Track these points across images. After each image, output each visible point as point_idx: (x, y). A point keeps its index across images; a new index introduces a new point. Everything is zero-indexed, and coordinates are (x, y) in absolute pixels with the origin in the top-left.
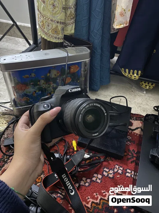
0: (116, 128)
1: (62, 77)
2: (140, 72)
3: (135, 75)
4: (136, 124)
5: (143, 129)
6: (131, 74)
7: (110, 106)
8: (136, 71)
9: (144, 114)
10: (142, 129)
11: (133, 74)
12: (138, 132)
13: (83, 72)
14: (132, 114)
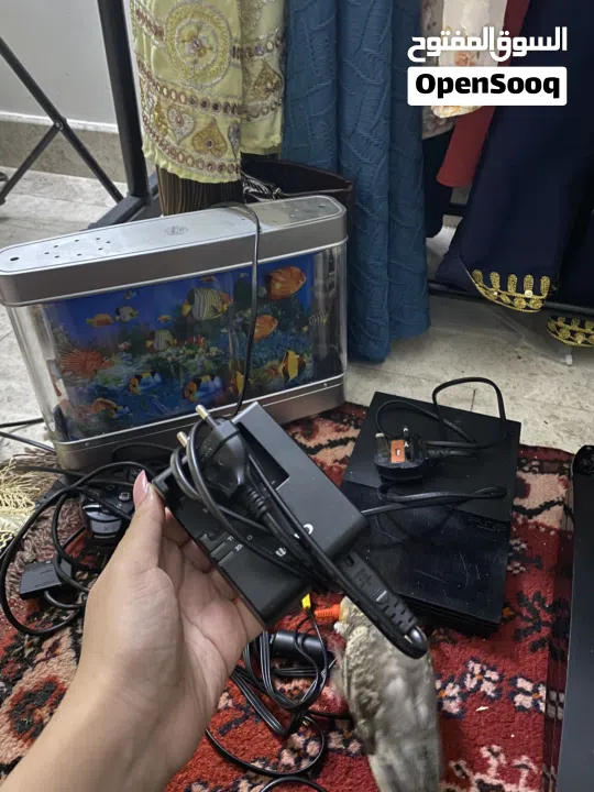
0: (464, 507)
1: (241, 316)
2: (545, 282)
3: (528, 293)
4: (544, 488)
6: (512, 289)
7: (434, 419)
8: (529, 279)
9: (573, 447)
10: (567, 510)
11: (520, 289)
12: (551, 519)
13: (320, 295)
14: (525, 447)
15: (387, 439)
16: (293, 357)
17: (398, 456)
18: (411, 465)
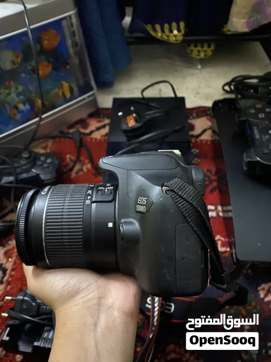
0: (168, 140)
1: (30, 65)
2: (182, 24)
3: (175, 32)
4: (201, 124)
5: (217, 130)
6: (167, 31)
7: (144, 104)
8: (174, 25)
9: (209, 104)
10: (214, 132)
11: (171, 31)
12: (207, 137)
13: (71, 51)
14: (190, 109)
15: (125, 115)
16: (66, 85)
17: (132, 123)
18: (139, 125)
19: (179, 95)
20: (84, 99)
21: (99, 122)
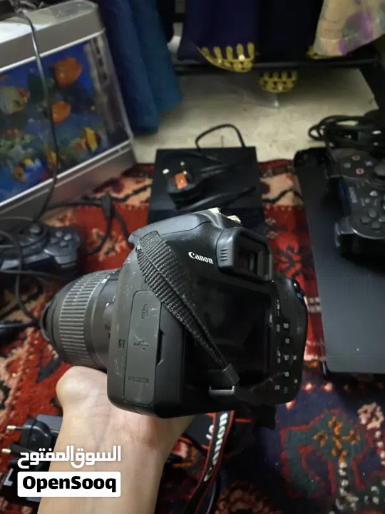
2: (251, 47)
3: (242, 58)
4: (278, 184)
5: (299, 191)
6: (229, 57)
7: (200, 157)
8: (240, 47)
9: (290, 156)
10: (296, 194)
11: (236, 56)
12: (287, 201)
14: (262, 164)
15: (172, 174)
16: (90, 133)
17: (181, 184)
18: (192, 186)
19: (248, 144)
20: (116, 151)
21: (138, 182)
